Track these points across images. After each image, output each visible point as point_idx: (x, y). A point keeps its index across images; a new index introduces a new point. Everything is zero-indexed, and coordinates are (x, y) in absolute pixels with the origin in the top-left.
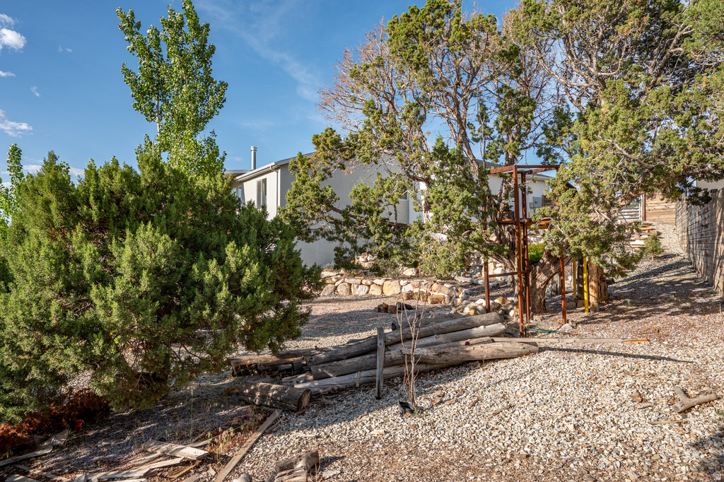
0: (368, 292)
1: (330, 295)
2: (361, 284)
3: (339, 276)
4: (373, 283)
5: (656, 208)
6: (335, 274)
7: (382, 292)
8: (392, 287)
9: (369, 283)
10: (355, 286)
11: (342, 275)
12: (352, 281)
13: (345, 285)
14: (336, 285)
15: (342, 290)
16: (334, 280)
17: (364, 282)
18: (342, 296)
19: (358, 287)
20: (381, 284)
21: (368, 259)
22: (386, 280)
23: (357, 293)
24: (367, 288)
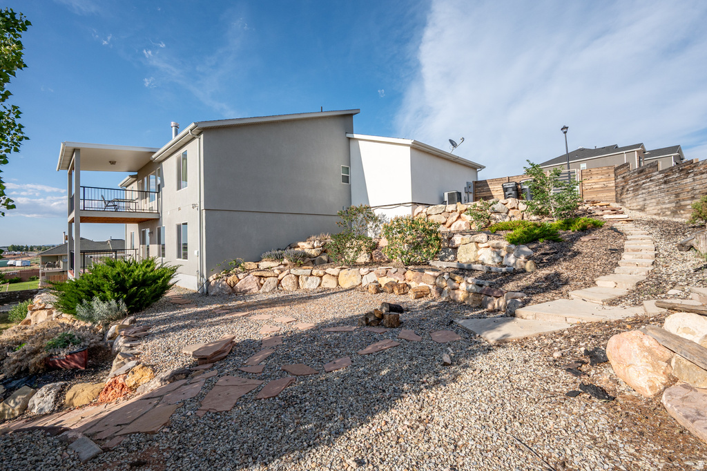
0: (320, 285)
1: (272, 291)
2: (311, 275)
3: (282, 267)
4: (325, 273)
5: (594, 187)
6: (277, 264)
7: (338, 284)
8: (350, 276)
9: (321, 273)
10: (304, 278)
11: (285, 265)
12: (299, 271)
13: (291, 278)
14: (280, 278)
15: (288, 284)
16: (277, 272)
17: (315, 272)
18: (288, 291)
19: (307, 279)
20: (336, 274)
21: (315, 245)
22: (342, 269)
23: (306, 287)
24: (319, 279)
